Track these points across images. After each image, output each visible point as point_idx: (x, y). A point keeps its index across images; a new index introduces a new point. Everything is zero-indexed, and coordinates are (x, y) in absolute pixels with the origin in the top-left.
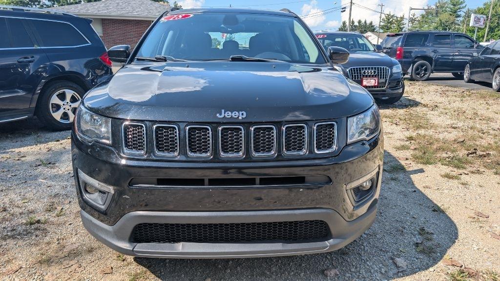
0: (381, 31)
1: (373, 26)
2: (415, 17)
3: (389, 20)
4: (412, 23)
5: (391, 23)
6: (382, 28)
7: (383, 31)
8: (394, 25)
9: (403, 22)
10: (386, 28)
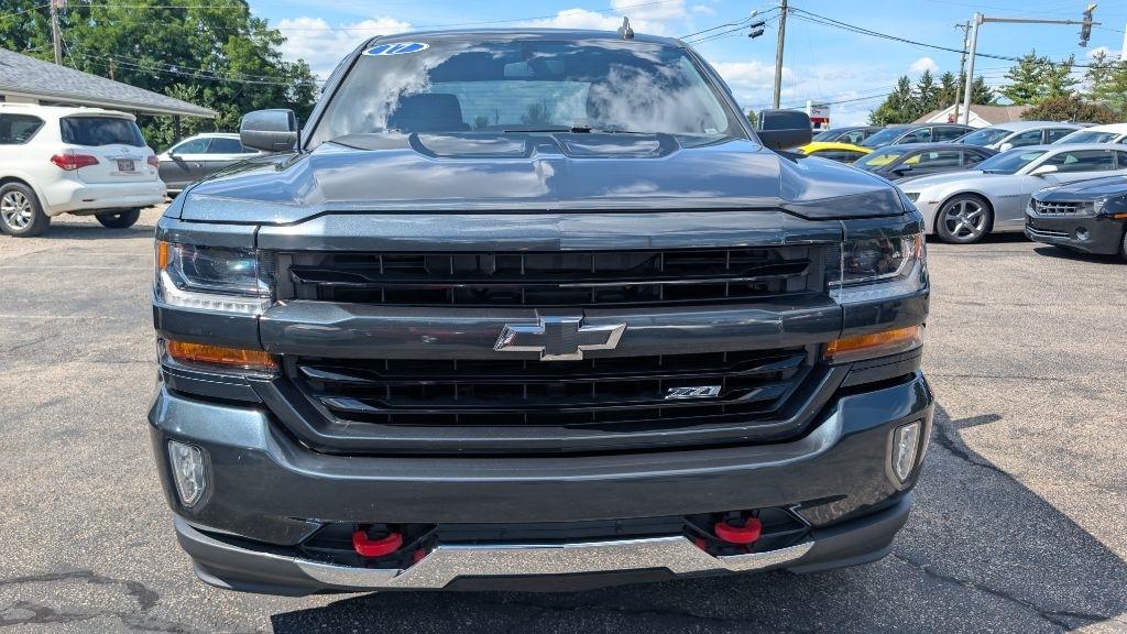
0: (1008, 101)
1: (984, 90)
2: (1105, 61)
3: (1029, 71)
4: (1097, 79)
5: (1035, 80)
6: (1010, 93)
7: (1013, 102)
8: (1045, 85)
9: (1070, 76)
10: (1021, 94)
